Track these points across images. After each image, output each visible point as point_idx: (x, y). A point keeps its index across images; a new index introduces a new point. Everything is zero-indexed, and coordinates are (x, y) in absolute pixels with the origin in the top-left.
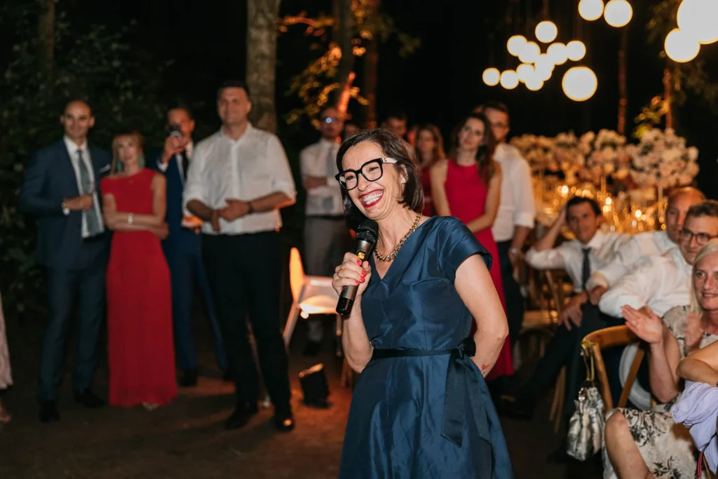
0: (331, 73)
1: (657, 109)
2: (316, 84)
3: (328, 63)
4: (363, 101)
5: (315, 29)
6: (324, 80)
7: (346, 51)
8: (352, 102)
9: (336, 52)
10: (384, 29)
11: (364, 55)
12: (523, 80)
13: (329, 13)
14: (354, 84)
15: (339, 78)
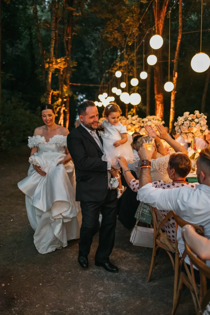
0: (59, 104)
1: (133, 111)
2: (56, 107)
3: (59, 102)
4: (66, 110)
5: (55, 94)
6: (58, 106)
7: (62, 100)
8: (64, 111)
9: (60, 100)
10: (71, 94)
11: (66, 101)
12: (103, 104)
13: (58, 90)
14: (64, 106)
15: (61, 105)
